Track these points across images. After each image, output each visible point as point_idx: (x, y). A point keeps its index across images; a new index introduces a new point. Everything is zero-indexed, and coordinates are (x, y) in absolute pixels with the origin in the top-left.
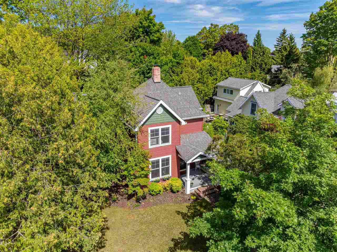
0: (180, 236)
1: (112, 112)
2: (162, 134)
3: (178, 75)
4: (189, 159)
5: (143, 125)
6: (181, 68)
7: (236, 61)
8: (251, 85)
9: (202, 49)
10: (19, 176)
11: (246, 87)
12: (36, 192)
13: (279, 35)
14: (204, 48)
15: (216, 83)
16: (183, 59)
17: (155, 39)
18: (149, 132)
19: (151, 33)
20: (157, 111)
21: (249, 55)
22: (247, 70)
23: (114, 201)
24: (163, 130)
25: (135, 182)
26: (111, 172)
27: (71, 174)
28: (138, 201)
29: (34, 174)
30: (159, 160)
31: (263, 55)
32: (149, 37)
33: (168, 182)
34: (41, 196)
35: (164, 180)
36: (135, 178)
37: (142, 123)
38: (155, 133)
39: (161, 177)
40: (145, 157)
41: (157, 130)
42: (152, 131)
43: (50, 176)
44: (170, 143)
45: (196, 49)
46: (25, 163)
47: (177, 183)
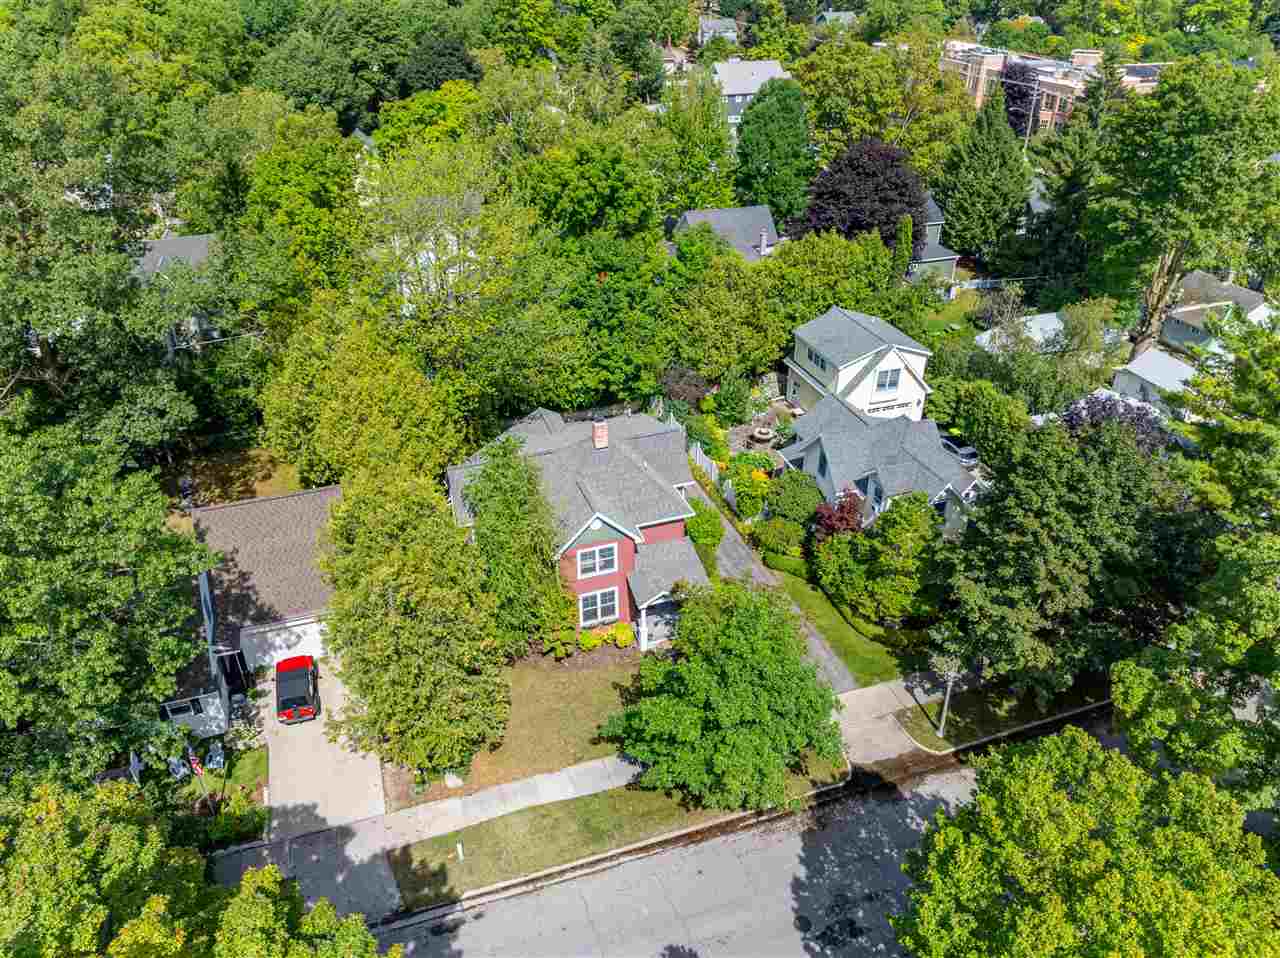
2: (602, 556)
5: (565, 551)
7: (861, 257)
8: (871, 356)
11: (857, 362)
15: (793, 329)
17: (631, 219)
18: (579, 558)
19: (621, 206)
24: (602, 551)
28: (559, 660)
30: (596, 595)
35: (604, 625)
37: (566, 547)
38: (588, 557)
39: (600, 619)
41: (593, 553)
44: (615, 569)
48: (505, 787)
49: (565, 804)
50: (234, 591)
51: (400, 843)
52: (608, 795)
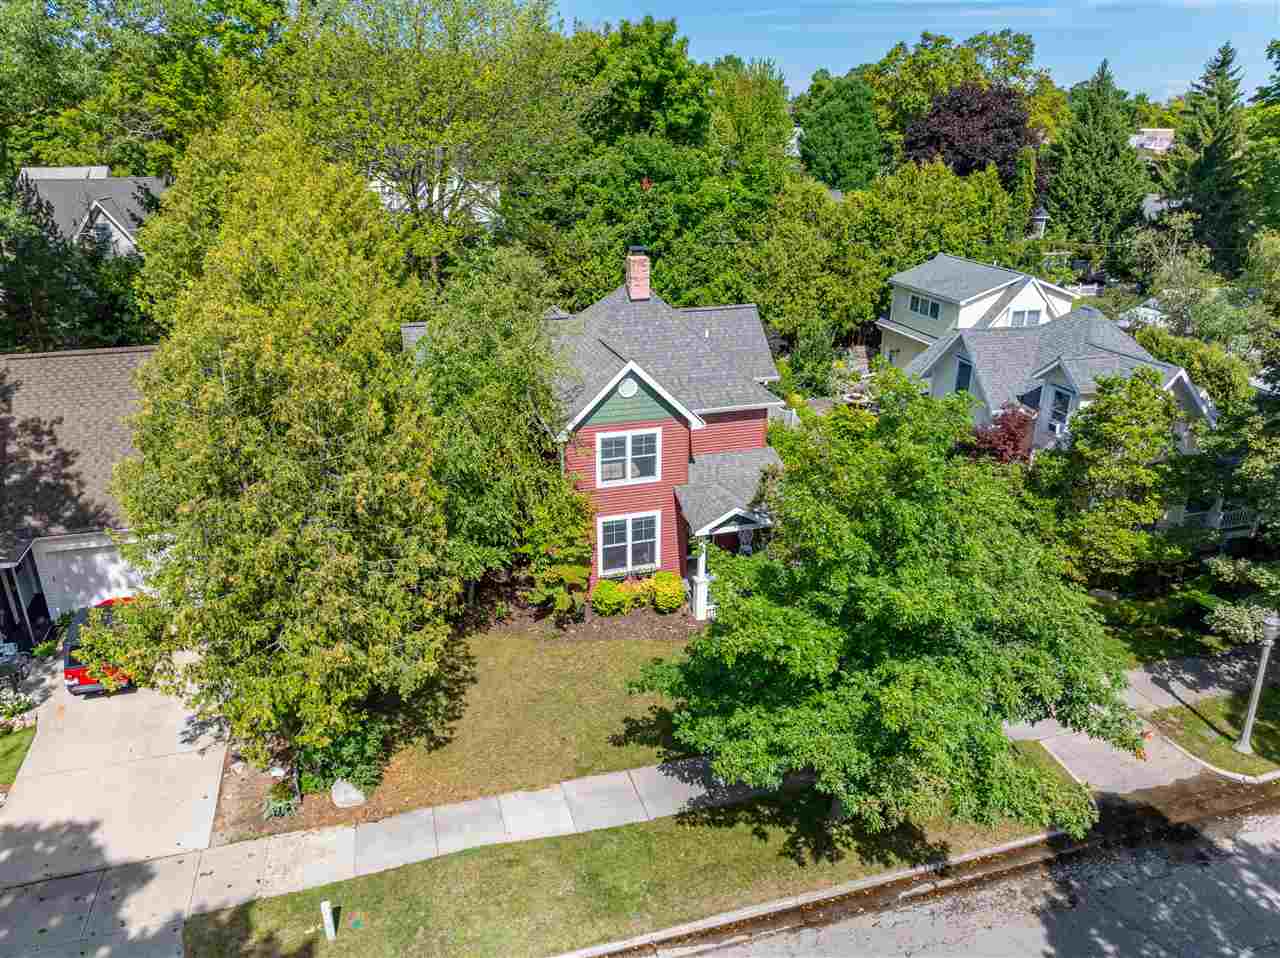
0: (648, 715)
1: (494, 391)
2: (636, 451)
3: (755, 244)
4: (702, 526)
5: (577, 428)
6: (769, 221)
7: (973, 197)
8: (1001, 290)
9: (881, 130)
10: (284, 532)
11: (985, 297)
12: (313, 565)
13: (1203, 72)
14: (892, 127)
15: (890, 275)
16: (777, 189)
17: (683, 121)
18: (598, 447)
19: (671, 103)
20: (620, 390)
21: (1024, 174)
22: (1013, 228)
23: (500, 619)
24: (636, 440)
25: (550, 573)
26: (484, 542)
27: (380, 537)
28: (560, 623)
29: (312, 531)
30: (625, 521)
31: (1110, 159)
32: (665, 116)
33: (646, 583)
34: (322, 573)
35: (638, 577)
36: (550, 565)
37: (578, 419)
38: (614, 448)
39: (630, 567)
40: (581, 512)
41: (621, 442)
42: (605, 443)
43: (340, 537)
44: (658, 477)
45: (860, 129)
46: (296, 507)
47: (669, 587)
48: (444, 810)
49: (556, 842)
50: (43, 479)
51: (236, 898)
52: (640, 833)
